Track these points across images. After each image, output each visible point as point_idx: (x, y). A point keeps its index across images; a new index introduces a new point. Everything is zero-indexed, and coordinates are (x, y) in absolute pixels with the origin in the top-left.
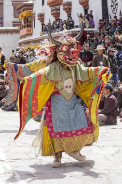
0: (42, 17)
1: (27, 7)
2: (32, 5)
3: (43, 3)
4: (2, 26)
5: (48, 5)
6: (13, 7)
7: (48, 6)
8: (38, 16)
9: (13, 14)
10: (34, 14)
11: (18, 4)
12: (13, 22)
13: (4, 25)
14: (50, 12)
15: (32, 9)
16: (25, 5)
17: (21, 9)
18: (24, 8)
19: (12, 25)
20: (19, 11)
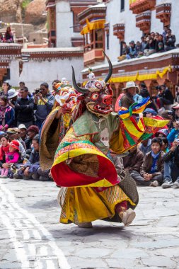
0: (120, 31)
1: (95, 15)
2: (104, 11)
3: (122, 8)
4: (55, 46)
5: (130, 9)
6: (72, 14)
7: (132, 11)
8: (114, 29)
9: (72, 25)
10: (108, 25)
11: (79, 10)
12: (73, 39)
13: (57, 44)
14: (134, 22)
15: (104, 17)
16: (93, 11)
17: (86, 18)
18: (91, 15)
19: (71, 44)
20: (83, 20)
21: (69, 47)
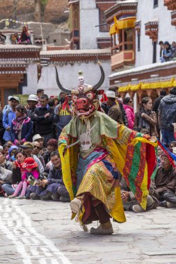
0: (153, 29)
1: (124, 11)
2: (134, 7)
3: (156, 3)
4: (78, 48)
5: (165, 5)
6: (97, 11)
7: (166, 7)
8: (146, 28)
9: (98, 24)
10: (139, 24)
11: (107, 6)
12: (99, 40)
13: (81, 47)
14: (169, 20)
15: (134, 14)
16: (121, 7)
17: (114, 15)
18: (119, 12)
19: (96, 46)
20: (110, 18)
21: (94, 49)
